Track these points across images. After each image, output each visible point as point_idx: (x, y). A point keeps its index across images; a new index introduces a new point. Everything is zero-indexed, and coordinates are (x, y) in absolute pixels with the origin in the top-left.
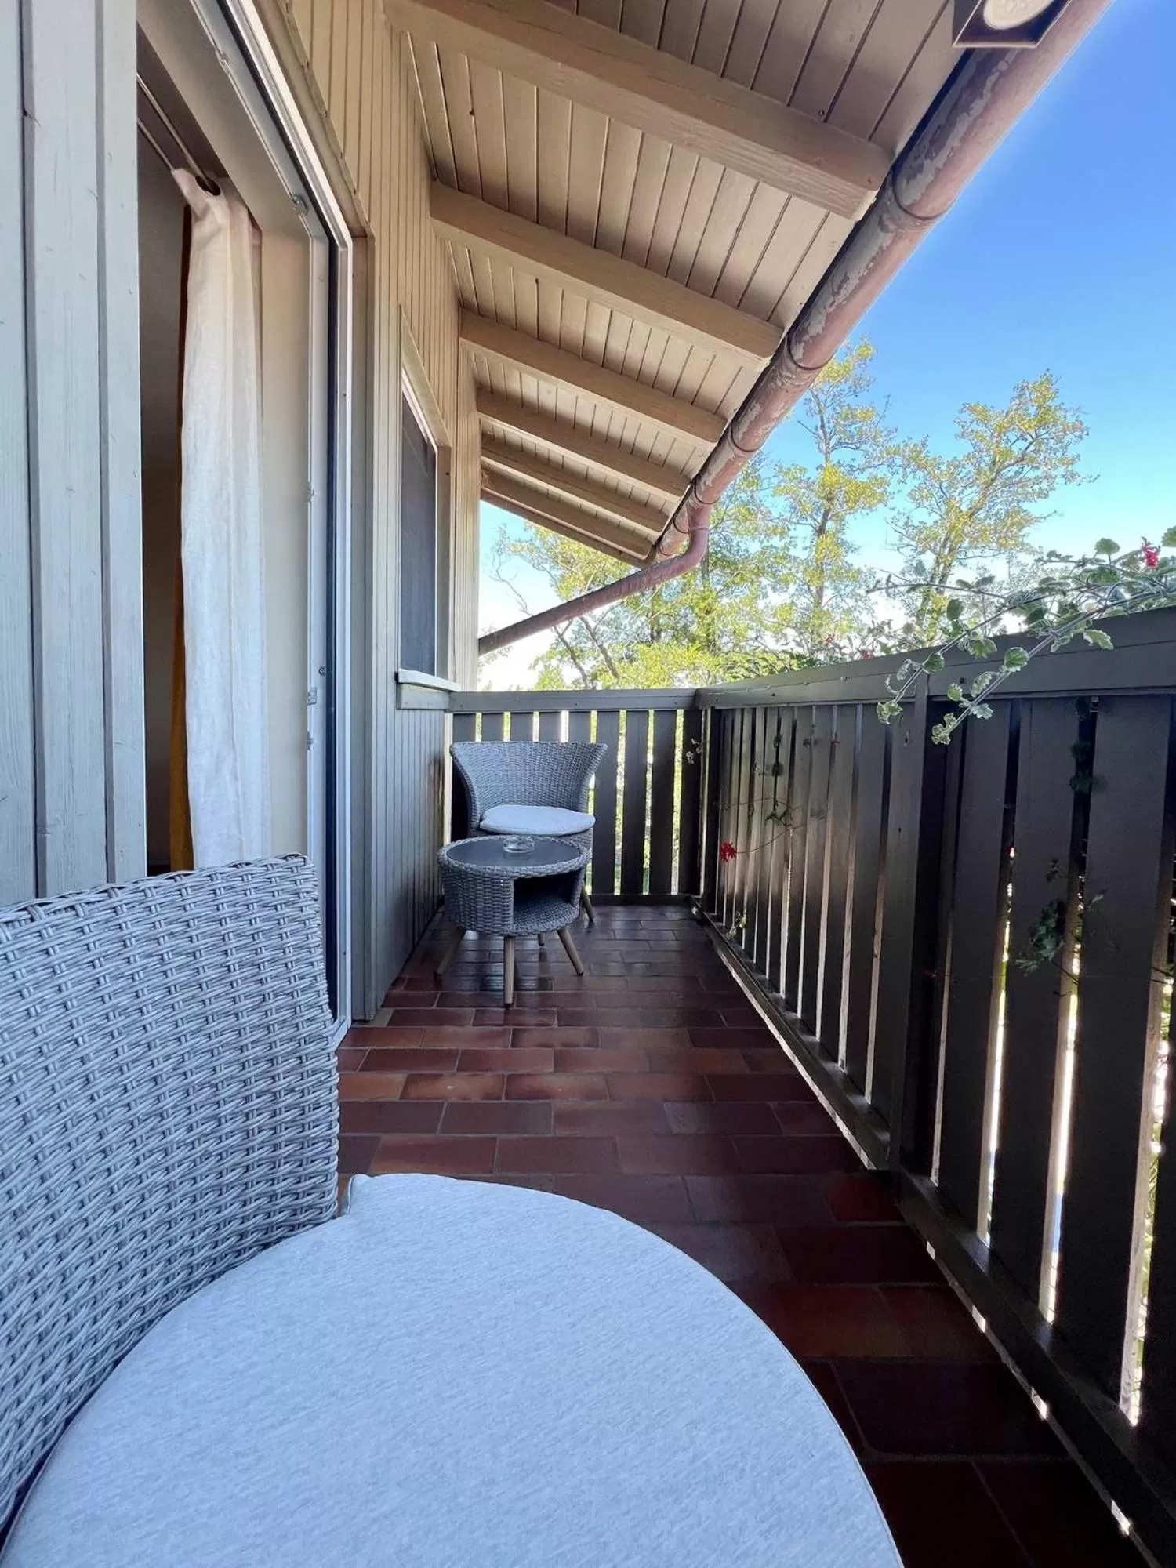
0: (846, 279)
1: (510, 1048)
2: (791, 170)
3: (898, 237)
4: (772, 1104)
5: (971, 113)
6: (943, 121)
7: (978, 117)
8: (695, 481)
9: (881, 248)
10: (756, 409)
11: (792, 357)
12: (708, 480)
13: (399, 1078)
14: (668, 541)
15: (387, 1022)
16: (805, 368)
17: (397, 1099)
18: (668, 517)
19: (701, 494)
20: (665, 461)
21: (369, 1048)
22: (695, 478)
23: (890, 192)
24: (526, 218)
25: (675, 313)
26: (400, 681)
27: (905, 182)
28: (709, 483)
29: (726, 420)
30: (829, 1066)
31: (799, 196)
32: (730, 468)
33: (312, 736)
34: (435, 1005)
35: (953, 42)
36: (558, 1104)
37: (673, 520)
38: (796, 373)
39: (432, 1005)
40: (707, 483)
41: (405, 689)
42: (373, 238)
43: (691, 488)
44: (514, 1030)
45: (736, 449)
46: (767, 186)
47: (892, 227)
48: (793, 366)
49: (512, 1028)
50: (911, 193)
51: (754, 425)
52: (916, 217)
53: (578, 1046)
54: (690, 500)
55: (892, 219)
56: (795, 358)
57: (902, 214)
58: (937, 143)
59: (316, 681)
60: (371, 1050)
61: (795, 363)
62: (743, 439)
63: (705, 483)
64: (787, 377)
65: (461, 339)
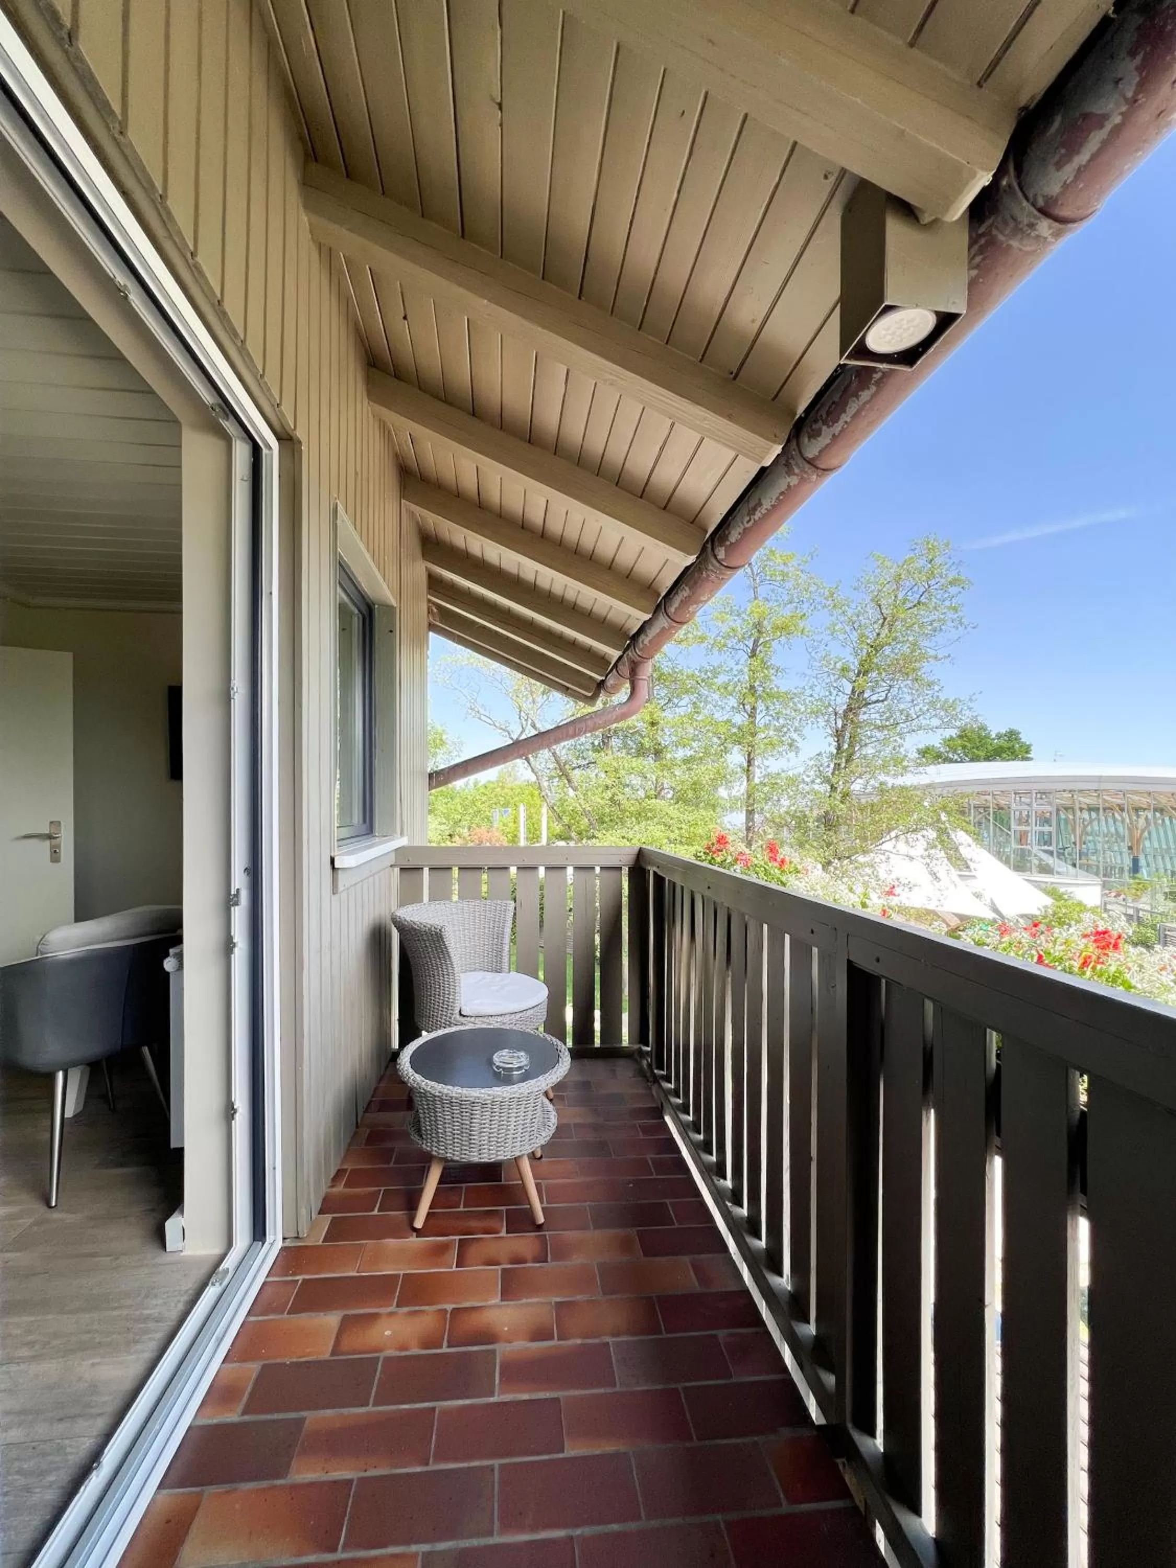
0: (760, 504)
1: (454, 1269)
2: (705, 419)
3: (802, 481)
4: (722, 1334)
5: (860, 399)
6: (836, 398)
7: (867, 402)
8: (635, 638)
9: (789, 486)
10: (684, 593)
11: (715, 557)
12: (645, 640)
13: (331, 1320)
14: (611, 682)
15: (322, 1239)
16: (726, 567)
17: (326, 1356)
18: (610, 664)
19: (641, 650)
20: (605, 619)
21: (300, 1278)
22: (634, 635)
23: (794, 443)
24: (463, 411)
25: (607, 510)
26: (336, 866)
27: (806, 440)
28: (646, 642)
29: (659, 595)
30: (774, 1280)
31: (710, 437)
32: (664, 635)
33: (235, 940)
34: (376, 1210)
35: (840, 359)
36: (502, 1350)
37: (616, 665)
38: (719, 569)
39: (373, 1210)
40: (645, 643)
41: (341, 875)
42: (300, 442)
43: (631, 642)
44: (460, 1240)
45: (669, 620)
46: (680, 425)
47: (797, 471)
48: (718, 565)
49: (457, 1238)
50: (812, 449)
51: (685, 603)
52: (817, 468)
53: (525, 1262)
54: (629, 652)
55: (797, 464)
56: (718, 557)
57: (807, 466)
58: (832, 416)
59: (239, 881)
60: (304, 1280)
61: (719, 562)
62: (675, 613)
63: (643, 642)
64: (712, 571)
65: (403, 501)
